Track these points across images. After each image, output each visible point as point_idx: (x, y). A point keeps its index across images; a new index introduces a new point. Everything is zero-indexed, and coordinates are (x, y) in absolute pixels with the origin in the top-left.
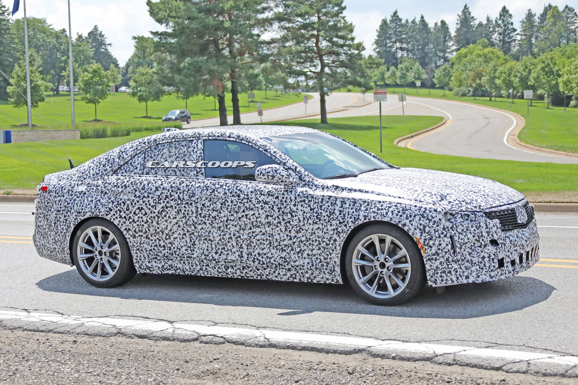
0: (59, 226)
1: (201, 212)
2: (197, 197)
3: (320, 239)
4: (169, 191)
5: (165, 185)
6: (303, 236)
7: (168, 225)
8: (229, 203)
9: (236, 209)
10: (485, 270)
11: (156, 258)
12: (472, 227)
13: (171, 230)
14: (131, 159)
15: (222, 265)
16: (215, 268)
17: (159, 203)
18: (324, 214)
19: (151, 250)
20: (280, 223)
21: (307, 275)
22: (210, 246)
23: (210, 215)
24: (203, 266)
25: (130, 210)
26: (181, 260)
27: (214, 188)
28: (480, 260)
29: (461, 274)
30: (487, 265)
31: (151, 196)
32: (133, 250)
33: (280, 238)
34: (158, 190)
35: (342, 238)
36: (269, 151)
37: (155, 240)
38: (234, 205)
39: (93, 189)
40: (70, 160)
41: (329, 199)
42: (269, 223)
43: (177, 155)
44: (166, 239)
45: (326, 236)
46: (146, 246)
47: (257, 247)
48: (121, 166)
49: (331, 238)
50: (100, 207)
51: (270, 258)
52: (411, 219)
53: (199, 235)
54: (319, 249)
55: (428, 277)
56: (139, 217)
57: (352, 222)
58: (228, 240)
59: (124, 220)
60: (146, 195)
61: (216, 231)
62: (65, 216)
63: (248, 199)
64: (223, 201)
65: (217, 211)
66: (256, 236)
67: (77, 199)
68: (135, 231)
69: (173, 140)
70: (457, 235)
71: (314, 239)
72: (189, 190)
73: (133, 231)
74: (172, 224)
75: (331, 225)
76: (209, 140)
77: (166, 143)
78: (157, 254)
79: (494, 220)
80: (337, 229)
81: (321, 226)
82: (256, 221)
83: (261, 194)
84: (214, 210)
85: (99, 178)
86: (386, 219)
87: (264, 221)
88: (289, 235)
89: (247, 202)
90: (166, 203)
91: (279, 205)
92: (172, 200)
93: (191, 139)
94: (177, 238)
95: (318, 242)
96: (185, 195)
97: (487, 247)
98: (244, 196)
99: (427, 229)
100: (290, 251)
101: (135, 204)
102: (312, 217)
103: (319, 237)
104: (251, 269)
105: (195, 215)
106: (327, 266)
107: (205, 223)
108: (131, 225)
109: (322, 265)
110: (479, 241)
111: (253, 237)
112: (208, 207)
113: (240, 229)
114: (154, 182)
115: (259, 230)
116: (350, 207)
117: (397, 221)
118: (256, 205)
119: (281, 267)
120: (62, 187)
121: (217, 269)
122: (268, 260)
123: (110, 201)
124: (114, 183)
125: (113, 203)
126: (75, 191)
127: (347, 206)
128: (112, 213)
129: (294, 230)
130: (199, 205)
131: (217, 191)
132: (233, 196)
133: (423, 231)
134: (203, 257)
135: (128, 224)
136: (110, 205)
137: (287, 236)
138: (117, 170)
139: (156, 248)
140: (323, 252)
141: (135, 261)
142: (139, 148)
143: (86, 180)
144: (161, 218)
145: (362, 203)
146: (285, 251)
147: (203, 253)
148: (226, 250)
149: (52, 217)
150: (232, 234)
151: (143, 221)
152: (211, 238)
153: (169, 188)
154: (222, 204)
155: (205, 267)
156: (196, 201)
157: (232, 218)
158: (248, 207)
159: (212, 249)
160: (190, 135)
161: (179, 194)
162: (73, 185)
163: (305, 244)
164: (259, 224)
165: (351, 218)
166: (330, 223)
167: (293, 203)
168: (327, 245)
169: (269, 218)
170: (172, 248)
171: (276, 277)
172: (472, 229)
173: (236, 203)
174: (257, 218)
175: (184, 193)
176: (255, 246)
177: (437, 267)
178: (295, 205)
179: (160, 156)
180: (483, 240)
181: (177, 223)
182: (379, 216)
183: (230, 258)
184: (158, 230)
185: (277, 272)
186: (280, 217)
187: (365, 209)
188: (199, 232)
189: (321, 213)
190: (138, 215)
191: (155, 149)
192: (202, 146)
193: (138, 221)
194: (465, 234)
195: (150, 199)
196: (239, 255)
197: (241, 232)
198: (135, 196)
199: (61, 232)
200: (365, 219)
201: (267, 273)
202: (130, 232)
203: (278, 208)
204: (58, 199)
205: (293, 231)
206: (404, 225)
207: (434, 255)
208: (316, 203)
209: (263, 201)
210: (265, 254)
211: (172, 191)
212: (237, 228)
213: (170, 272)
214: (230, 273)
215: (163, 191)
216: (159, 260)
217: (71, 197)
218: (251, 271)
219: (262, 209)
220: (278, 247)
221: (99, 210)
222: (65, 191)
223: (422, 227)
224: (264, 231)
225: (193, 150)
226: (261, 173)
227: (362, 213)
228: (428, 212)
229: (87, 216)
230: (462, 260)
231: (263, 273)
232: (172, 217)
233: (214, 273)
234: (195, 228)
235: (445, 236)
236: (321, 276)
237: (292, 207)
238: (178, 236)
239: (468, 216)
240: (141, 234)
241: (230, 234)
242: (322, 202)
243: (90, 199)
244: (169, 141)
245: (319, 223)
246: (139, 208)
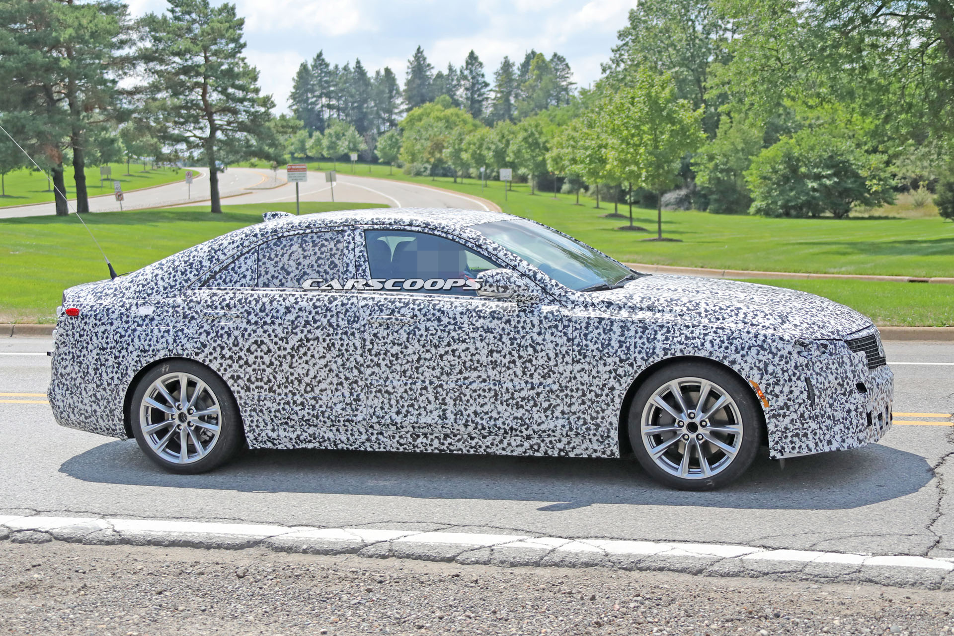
0: (104, 375)
1: (371, 346)
2: (363, 323)
3: (585, 388)
4: (310, 313)
5: (303, 304)
6: (554, 383)
7: (311, 368)
8: (423, 332)
9: (434, 341)
10: (851, 430)
11: (286, 423)
12: (833, 363)
13: (315, 377)
14: (233, 262)
15: (407, 432)
16: (394, 437)
17: (292, 333)
18: (592, 346)
19: (279, 411)
20: (514, 362)
21: (560, 446)
22: (386, 401)
23: (387, 351)
24: (372, 434)
25: (240, 345)
26: (333, 426)
27: (392, 307)
28: (845, 415)
29: (822, 438)
30: (854, 422)
31: (277, 321)
32: (246, 411)
33: (514, 387)
34: (290, 312)
35: (624, 385)
36: (484, 247)
37: (286, 395)
38: (432, 334)
39: (167, 312)
40: (109, 265)
41: (600, 323)
42: (495, 364)
43: (318, 254)
44: (306, 392)
45: (596, 381)
46: (269, 404)
47: (471, 401)
48: (216, 273)
49: (604, 385)
50: (184, 341)
51: (496, 419)
52: (744, 352)
53: (366, 385)
54: (583, 403)
55: (771, 444)
56: (256, 357)
57: (642, 358)
58: (419, 391)
59: (230, 362)
60: (268, 320)
61: (398, 377)
62: (116, 358)
63: (455, 324)
64: (411, 328)
65: (401, 344)
66: (471, 383)
67: (138, 328)
68: (249, 380)
69: (308, 231)
70: (815, 376)
71: (574, 388)
72: (347, 311)
73: (245, 379)
74: (317, 367)
75: (605, 365)
76: (374, 229)
77: (295, 235)
78: (289, 418)
79: (859, 353)
80: (615, 371)
81: (586, 367)
82: (471, 360)
83: (480, 317)
84: (394, 344)
85: (177, 293)
86: (702, 354)
87: (484, 359)
88: (530, 381)
89: (455, 330)
90: (305, 333)
91: (512, 333)
92: (318, 328)
93: (341, 228)
94: (326, 390)
95: (580, 393)
96: (340, 320)
97: (854, 395)
98: (448, 320)
99: (771, 368)
100: (532, 407)
101: (250, 335)
102: (571, 353)
103: (582, 384)
104: (459, 437)
105: (359, 352)
106: (596, 430)
107: (378, 365)
108: (242, 370)
109: (588, 429)
110: (842, 386)
111: (464, 386)
112: (384, 338)
113: (442, 374)
114: (281, 299)
115: (476, 374)
116: (638, 336)
117: (721, 356)
118: (471, 335)
119: (514, 433)
120: (108, 310)
121: (397, 438)
122: (492, 422)
123: (202, 330)
124: (206, 301)
125: (208, 334)
126: (133, 315)
127: (632, 333)
128: (207, 351)
129: (539, 374)
130: (366, 335)
131: (399, 312)
132: (429, 320)
133: (764, 371)
134: (375, 420)
135: (237, 368)
136: (203, 338)
137: (526, 382)
138: (209, 279)
139: (287, 407)
140: (589, 407)
141: (247, 429)
142: (246, 243)
143: (152, 297)
144: (297, 357)
145: (657, 329)
146: (522, 407)
147: (374, 413)
148: (416, 407)
149: (91, 358)
150: (427, 382)
151: (264, 363)
152: (390, 389)
153: (309, 307)
154: (409, 334)
155: (375, 436)
156: (362, 329)
157: (428, 356)
158: (456, 337)
159: (391, 406)
160: (339, 222)
161: (329, 317)
162: (128, 306)
163: (558, 396)
164: (476, 365)
165: (640, 352)
166: (602, 362)
167: (536, 330)
168: (597, 396)
169: (495, 354)
170: (317, 406)
171: (504, 449)
172: (834, 367)
173: (434, 332)
174: (472, 355)
175: (338, 316)
176: (468, 401)
177: (786, 428)
178: (539, 334)
179: (286, 257)
180: (848, 384)
181: (326, 366)
182: (690, 349)
183: (423, 420)
184: (291, 378)
185: (506, 442)
186: (514, 353)
187: (663, 338)
188: (366, 379)
189: (587, 346)
190: (255, 354)
191: (275, 244)
192: (362, 240)
193: (254, 363)
194: (824, 375)
195: (276, 327)
196: (439, 416)
197: (444, 377)
198: (249, 322)
199: (109, 384)
200: (666, 354)
201: (489, 444)
202: (240, 381)
203: (510, 339)
204: (103, 328)
205: (536, 375)
206: (733, 362)
207: (782, 408)
208: (576, 329)
209: (482, 327)
210: (487, 413)
211: (317, 313)
212: (437, 372)
213: (310, 446)
214: (420, 445)
215: (300, 314)
216: (293, 427)
217: (126, 326)
218: (459, 440)
219: (482, 340)
220: (511, 401)
221: (182, 346)
222: (115, 316)
223: (762, 366)
224: (484, 376)
225: (347, 247)
226: (487, 282)
227: (659, 346)
228: (770, 341)
229: (160, 355)
230: (822, 416)
231: (480, 443)
232: (317, 356)
233: (391, 445)
234: (360, 372)
235: (798, 379)
236: (584, 446)
237: (535, 337)
238: (328, 387)
239: (825, 346)
240: (259, 384)
241: (424, 382)
242: (587, 328)
243: (163, 328)
244: (301, 232)
245: (582, 361)
246: (256, 342)
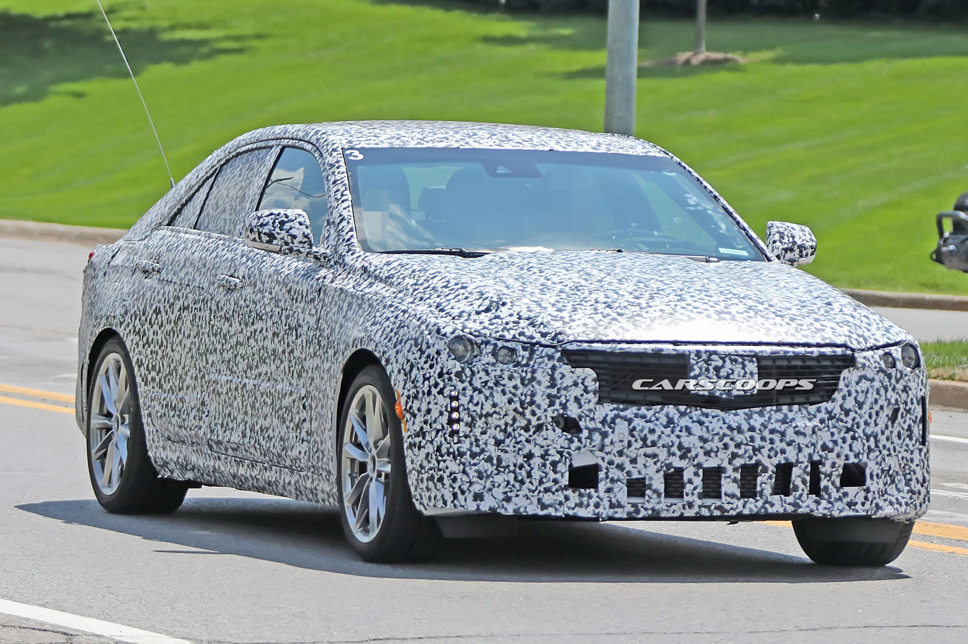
1: (214, 322)
2: (215, 285)
3: (317, 394)
6: (304, 385)
7: (183, 352)
9: (247, 316)
10: (527, 485)
11: (169, 437)
12: (511, 378)
13: (184, 366)
15: (232, 458)
16: (227, 464)
18: (326, 332)
19: (162, 417)
20: (285, 352)
21: (309, 484)
22: (217, 407)
23: (221, 330)
24: (216, 459)
25: (147, 314)
26: (193, 443)
28: (520, 460)
29: (465, 487)
30: (536, 474)
32: (145, 416)
33: (283, 389)
35: (332, 392)
37: (168, 392)
38: (247, 306)
42: (275, 354)
43: (243, 182)
44: (179, 389)
45: (322, 385)
46: (157, 406)
48: (183, 206)
51: (271, 440)
52: (400, 347)
55: (412, 489)
56: (154, 333)
57: (343, 351)
59: (138, 338)
61: (225, 370)
63: (262, 291)
65: (229, 320)
68: (148, 368)
70: (469, 392)
71: (313, 394)
73: (145, 366)
74: (186, 351)
79: (579, 371)
80: (330, 368)
82: (263, 347)
84: (226, 319)
85: (149, 233)
86: (371, 347)
87: (270, 346)
88: (291, 381)
89: (260, 301)
91: (289, 308)
94: (189, 386)
95: (315, 402)
97: (544, 433)
99: (414, 373)
100: (290, 422)
105: (207, 329)
106: (322, 460)
107: (216, 351)
108: (144, 352)
109: (318, 459)
110: (523, 414)
111: (258, 387)
113: (248, 367)
115: (265, 368)
116: (352, 318)
117: (383, 350)
118: (267, 308)
127: (351, 313)
128: (127, 320)
129: (297, 372)
132: (250, 284)
133: (408, 377)
135: (142, 348)
137: (289, 384)
138: (176, 214)
139: (166, 411)
140: (319, 425)
141: (148, 444)
142: (216, 162)
144: (176, 335)
145: (366, 308)
146: (285, 421)
148: (232, 417)
151: (157, 342)
152: (220, 388)
156: (212, 294)
157: (242, 338)
158: (259, 311)
163: (304, 406)
164: (265, 354)
165: (344, 342)
167: (303, 304)
169: (276, 339)
170: (182, 411)
171: (284, 488)
172: (510, 384)
173: (249, 302)
174: (264, 339)
176: (258, 410)
177: (422, 466)
178: (303, 310)
179: (227, 184)
180: (533, 413)
181: (190, 350)
182: (366, 339)
183: (233, 438)
184: (172, 367)
186: (286, 338)
187: (363, 321)
188: (209, 372)
189: (324, 330)
190: (154, 327)
193: (152, 341)
194: (487, 393)
197: (248, 373)
198: (159, 279)
202: (142, 369)
203: (286, 317)
205: (295, 373)
206: (388, 361)
207: (418, 435)
208: (325, 305)
209: (275, 297)
210: (267, 430)
212: (245, 364)
216: (174, 443)
219: (271, 317)
220: (280, 412)
223: (408, 368)
224: (269, 372)
227: (355, 332)
228: (426, 333)
229: (102, 325)
230: (473, 455)
232: (186, 334)
233: (229, 478)
234: (207, 361)
235: (441, 392)
237: (300, 314)
238: (190, 382)
240: (154, 374)
242: (331, 303)
246: (156, 310)
